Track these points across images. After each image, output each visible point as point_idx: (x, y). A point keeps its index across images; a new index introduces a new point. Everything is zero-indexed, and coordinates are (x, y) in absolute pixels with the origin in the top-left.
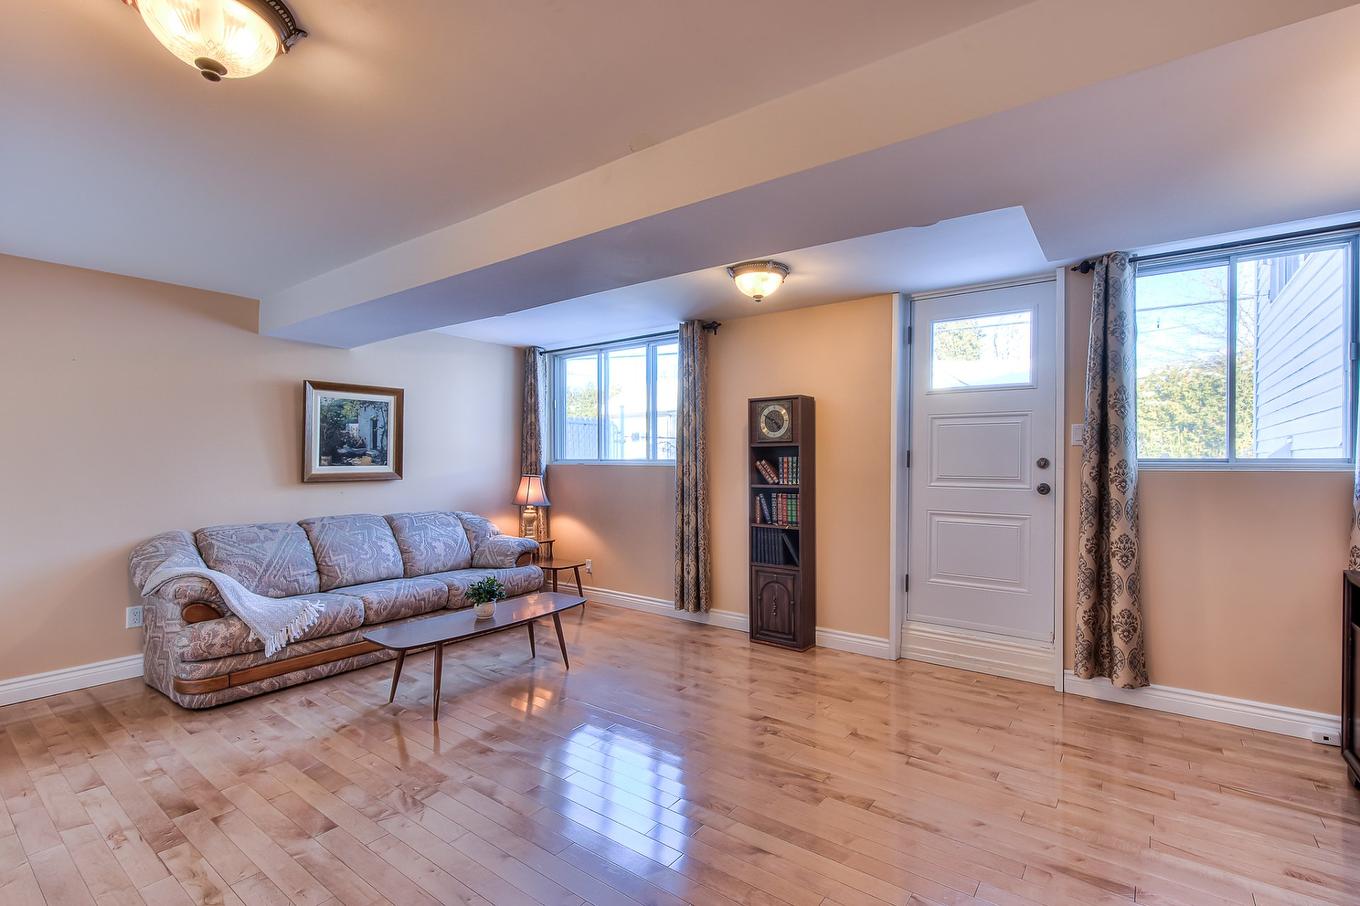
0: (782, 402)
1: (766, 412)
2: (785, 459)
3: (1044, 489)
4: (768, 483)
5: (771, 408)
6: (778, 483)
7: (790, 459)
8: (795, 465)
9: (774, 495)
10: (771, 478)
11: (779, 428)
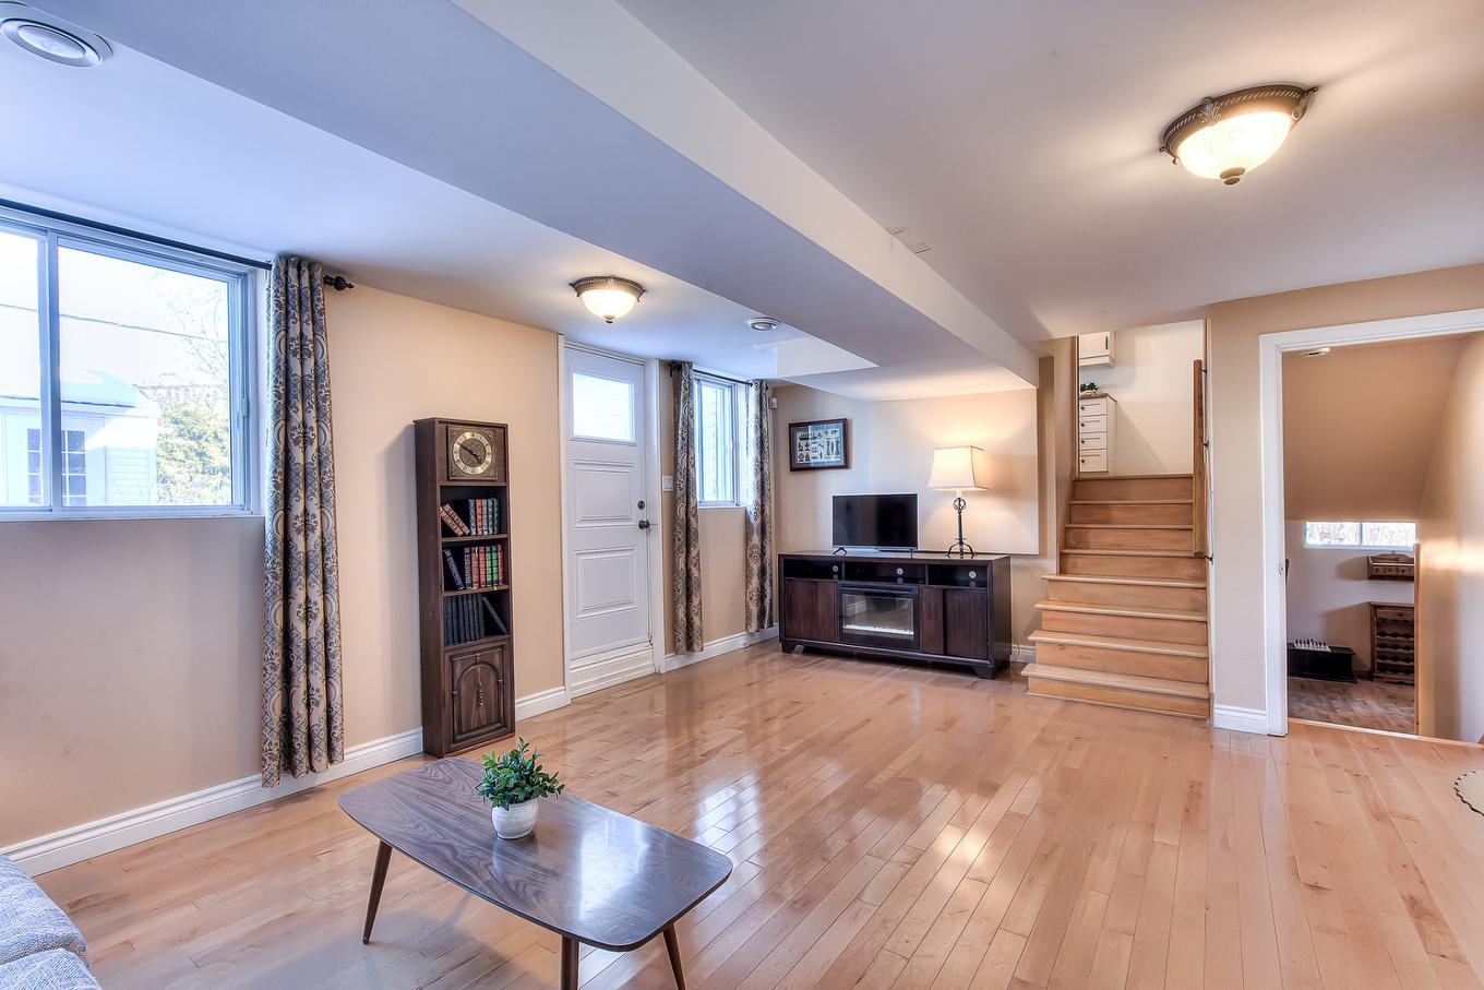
0: (482, 429)
1: (461, 440)
2: (478, 504)
3: (644, 525)
4: (456, 535)
5: (468, 435)
6: (469, 535)
7: (484, 502)
8: (490, 510)
9: (467, 550)
10: (459, 528)
11: (480, 462)
